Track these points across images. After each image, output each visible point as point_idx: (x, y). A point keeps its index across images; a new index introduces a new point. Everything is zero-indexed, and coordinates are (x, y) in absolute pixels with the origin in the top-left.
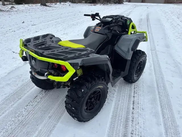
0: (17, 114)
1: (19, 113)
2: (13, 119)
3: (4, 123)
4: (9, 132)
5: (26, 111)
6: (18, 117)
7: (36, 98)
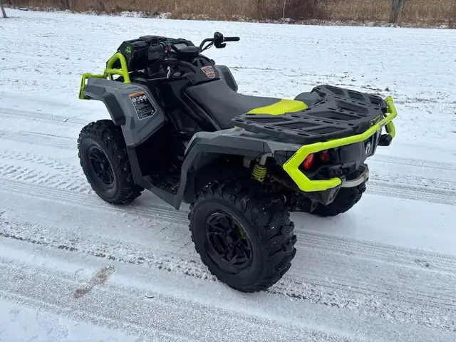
0: (372, 314)
1: (366, 313)
2: (388, 316)
3: (410, 330)
4: (420, 308)
5: (353, 300)
6: (379, 310)
7: (299, 297)
